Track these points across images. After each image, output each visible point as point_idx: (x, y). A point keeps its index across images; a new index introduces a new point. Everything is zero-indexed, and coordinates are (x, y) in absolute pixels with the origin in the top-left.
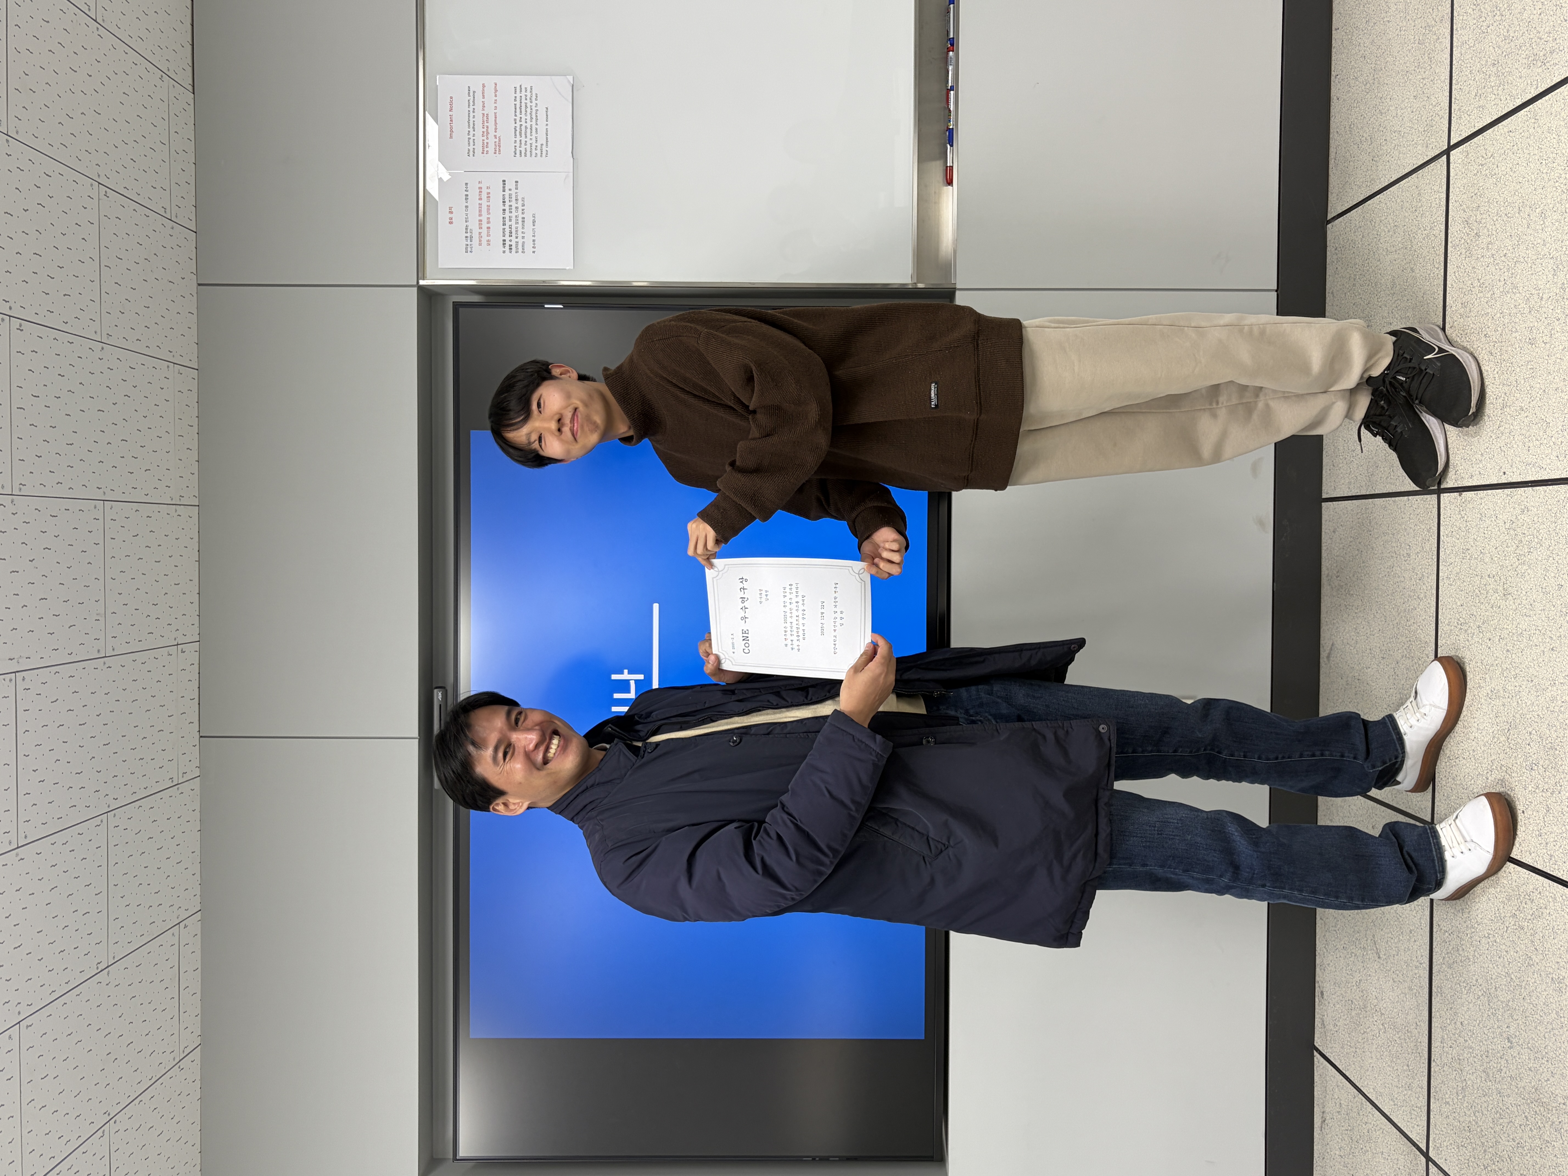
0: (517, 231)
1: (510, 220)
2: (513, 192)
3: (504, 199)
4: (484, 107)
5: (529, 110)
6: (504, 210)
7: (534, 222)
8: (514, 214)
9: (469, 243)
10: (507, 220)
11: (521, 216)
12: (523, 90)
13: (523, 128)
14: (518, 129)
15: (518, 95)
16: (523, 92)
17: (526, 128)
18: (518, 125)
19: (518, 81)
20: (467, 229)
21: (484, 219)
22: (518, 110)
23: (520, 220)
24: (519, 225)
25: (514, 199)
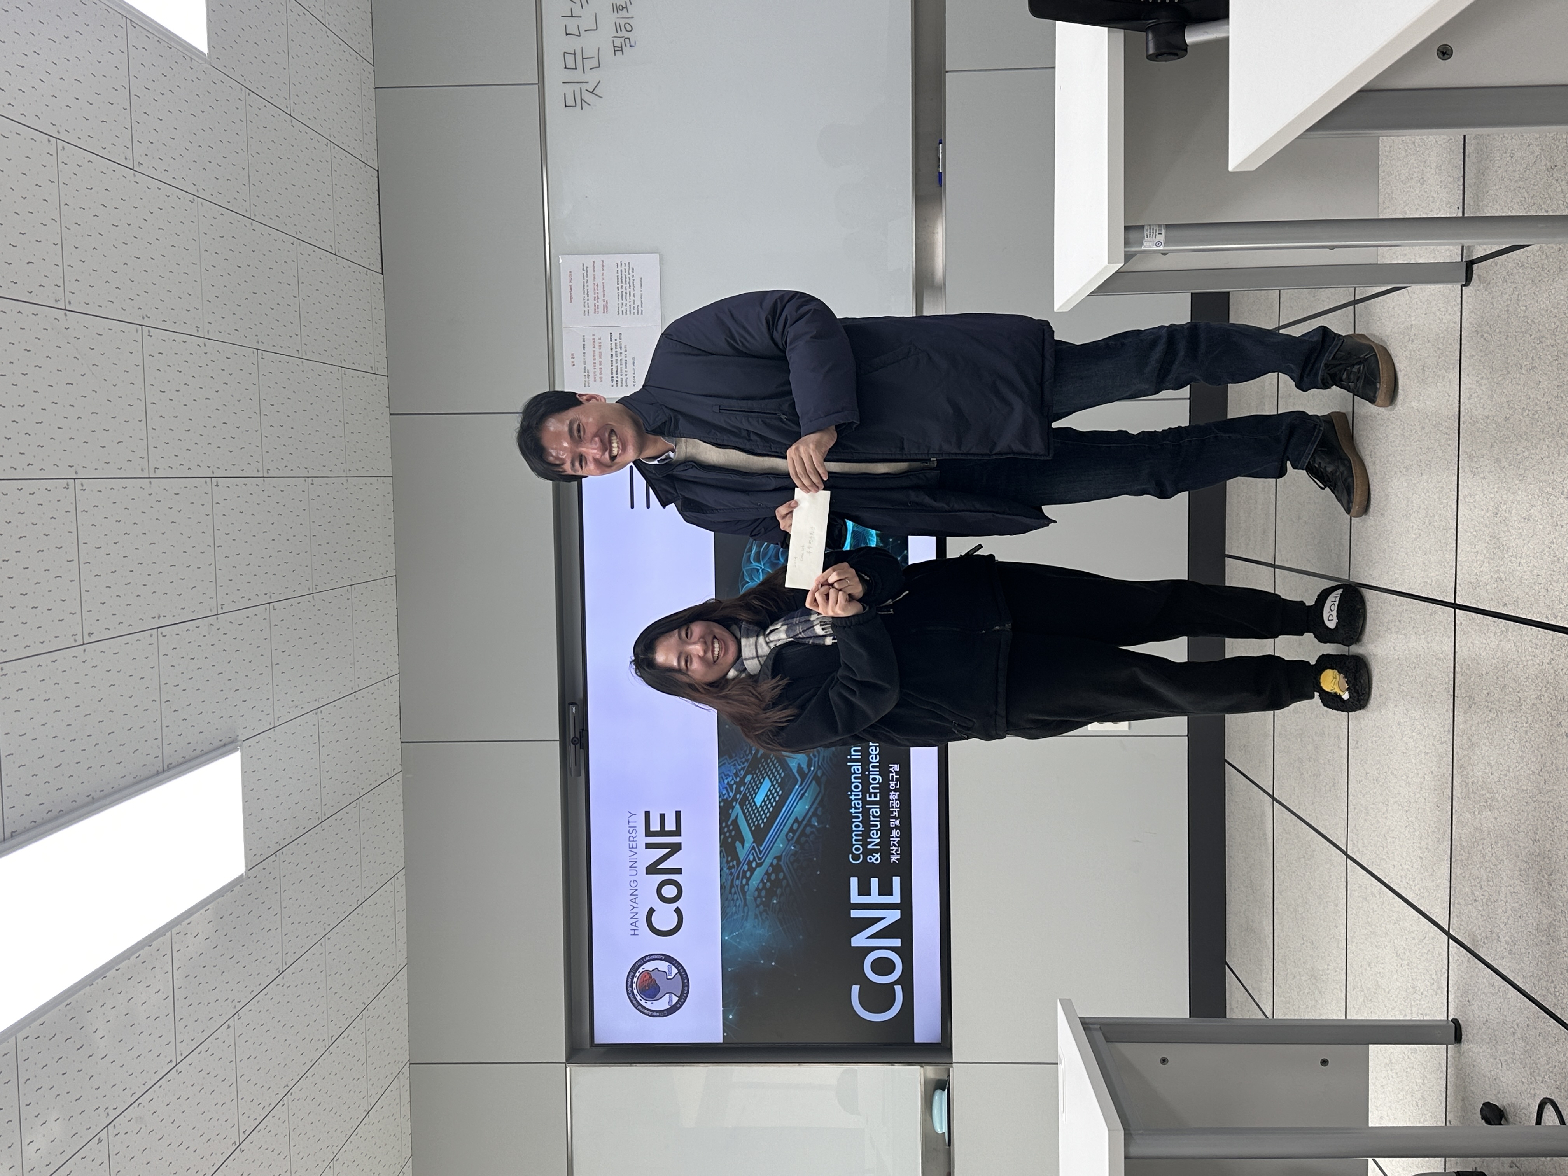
0: (621, 370)
1: (617, 363)
2: (618, 342)
3: (611, 347)
4: (594, 278)
5: (628, 280)
6: (612, 355)
7: (634, 363)
8: (619, 358)
9: (587, 379)
10: (614, 362)
11: (624, 359)
12: (623, 265)
13: (624, 293)
14: (620, 294)
15: (619, 269)
16: (623, 267)
17: (626, 293)
18: (620, 291)
19: (619, 258)
20: (585, 369)
21: (597, 361)
22: (620, 280)
23: (624, 362)
24: (624, 366)
25: (618, 347)
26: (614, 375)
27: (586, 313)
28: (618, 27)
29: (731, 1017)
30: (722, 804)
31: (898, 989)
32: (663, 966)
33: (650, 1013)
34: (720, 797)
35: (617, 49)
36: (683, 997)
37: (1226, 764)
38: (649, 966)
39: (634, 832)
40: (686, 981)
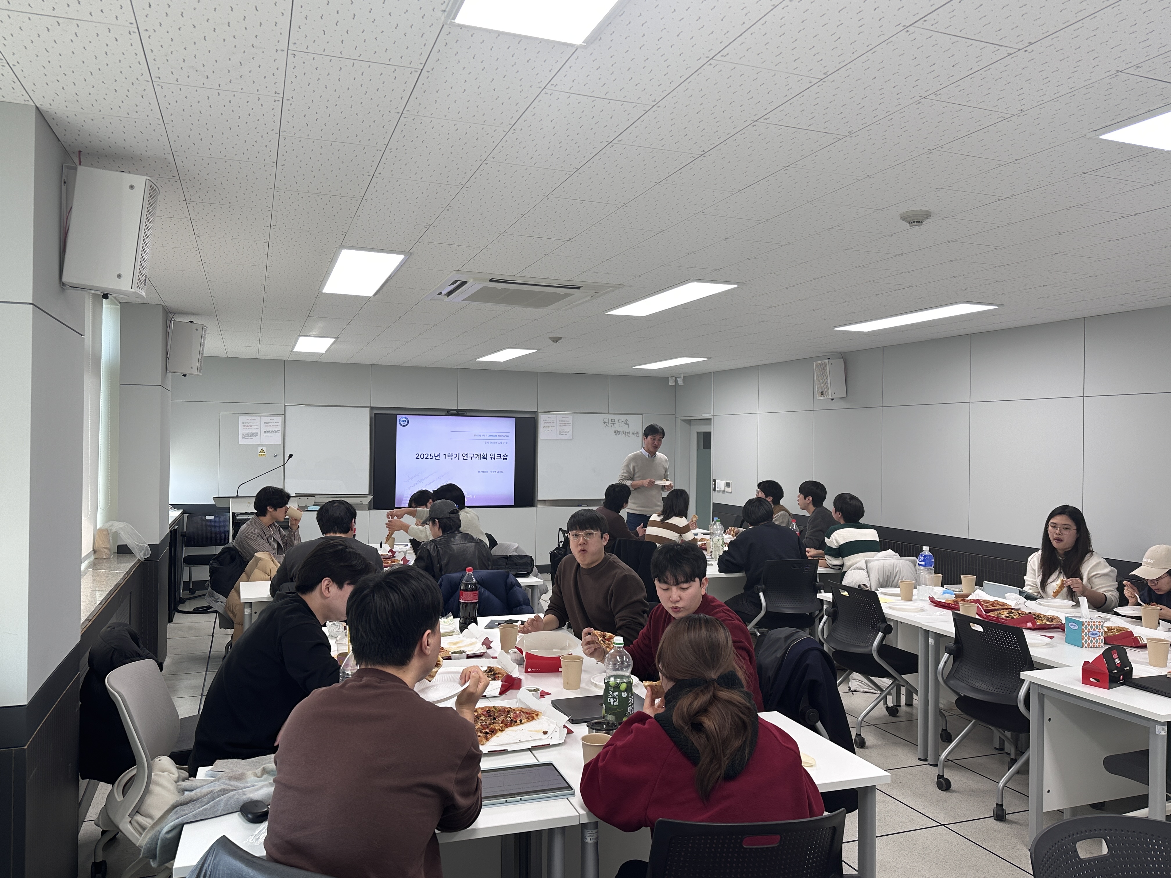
0: (547, 429)
2: (553, 428)
4: (567, 424)
6: (550, 428)
7: (548, 432)
16: (569, 431)
17: (564, 431)
26: (545, 427)
27: (559, 421)
28: (619, 432)
35: (615, 431)
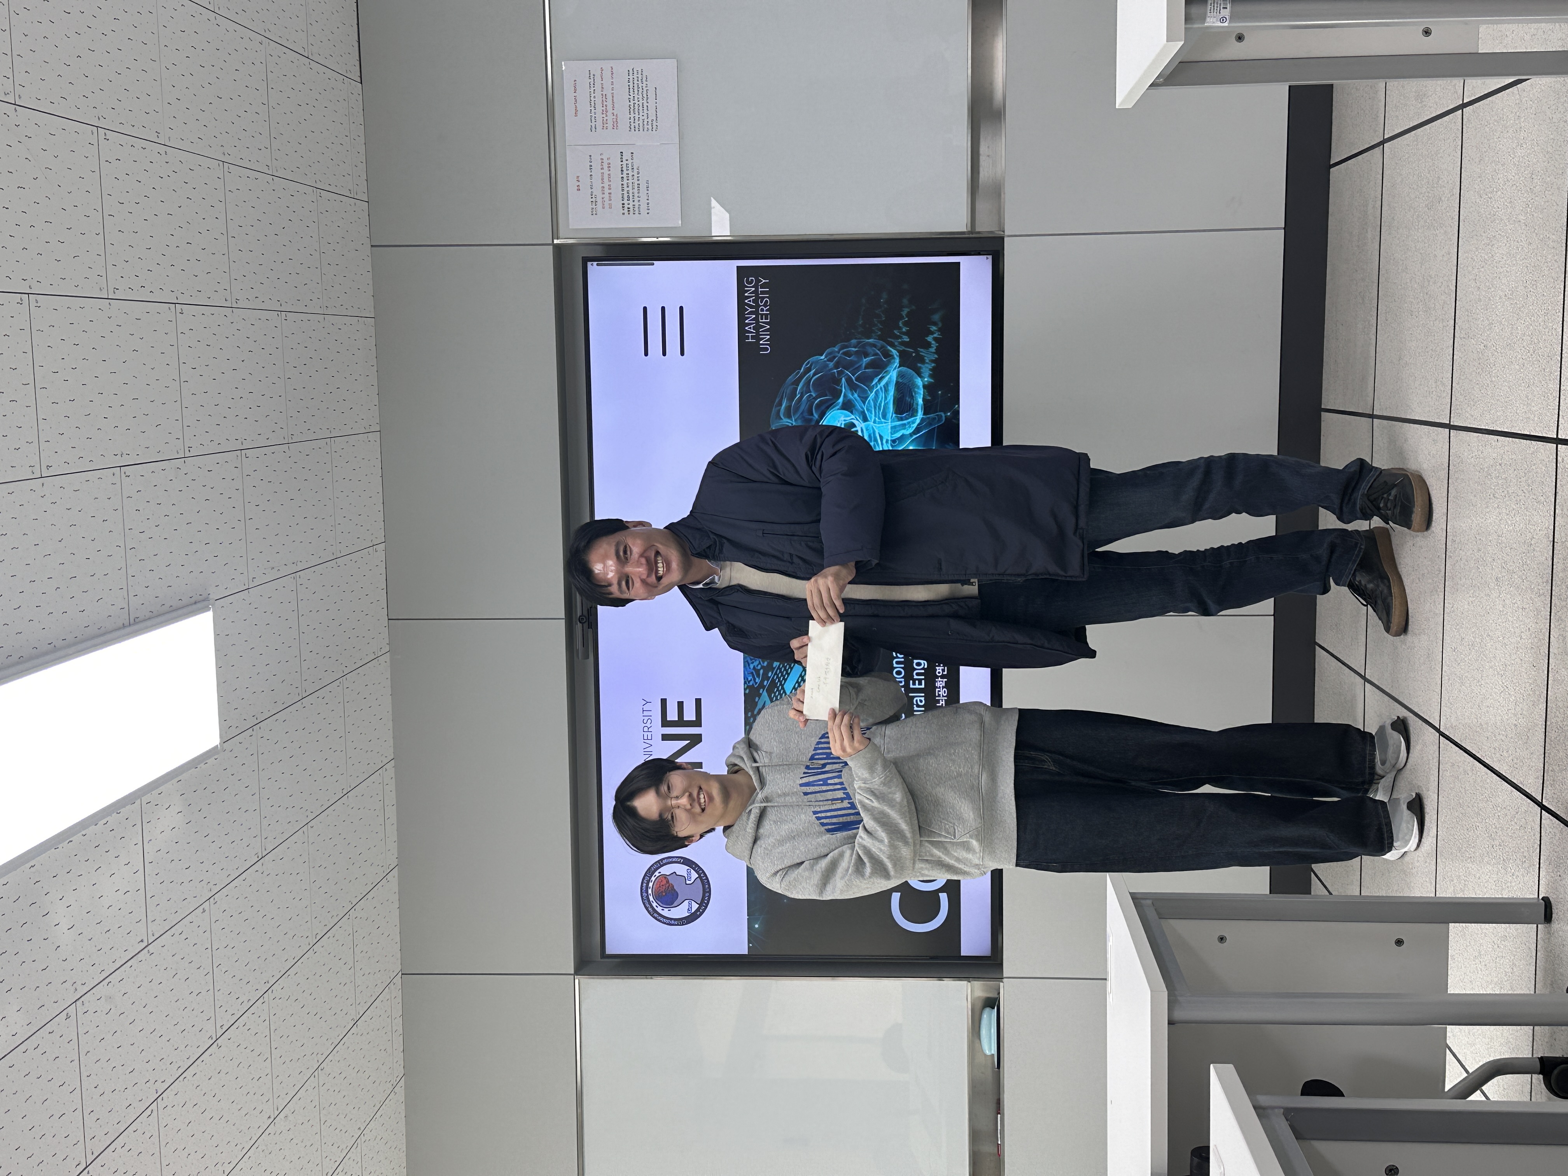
1: (628, 186)
2: (630, 162)
3: (622, 168)
5: (640, 90)
8: (630, 181)
9: (594, 207)
10: (625, 186)
11: (636, 183)
12: (635, 72)
13: (636, 106)
14: (632, 107)
15: (631, 77)
16: (636, 75)
18: (632, 102)
19: (630, 64)
20: (592, 195)
21: (606, 185)
22: (631, 90)
23: (636, 186)
24: (636, 191)
25: (630, 168)
26: (626, 202)
27: (593, 129)
29: (757, 926)
30: (747, 691)
31: (944, 897)
32: (682, 870)
33: (668, 921)
34: (745, 683)
36: (704, 904)
37: (1317, 647)
38: (666, 870)
39: (649, 721)
40: (707, 886)
